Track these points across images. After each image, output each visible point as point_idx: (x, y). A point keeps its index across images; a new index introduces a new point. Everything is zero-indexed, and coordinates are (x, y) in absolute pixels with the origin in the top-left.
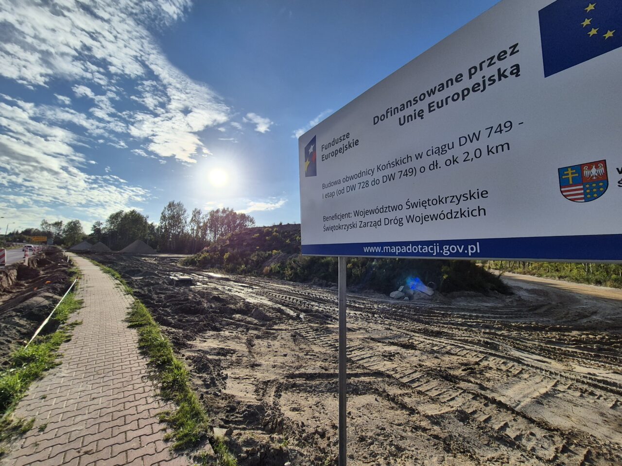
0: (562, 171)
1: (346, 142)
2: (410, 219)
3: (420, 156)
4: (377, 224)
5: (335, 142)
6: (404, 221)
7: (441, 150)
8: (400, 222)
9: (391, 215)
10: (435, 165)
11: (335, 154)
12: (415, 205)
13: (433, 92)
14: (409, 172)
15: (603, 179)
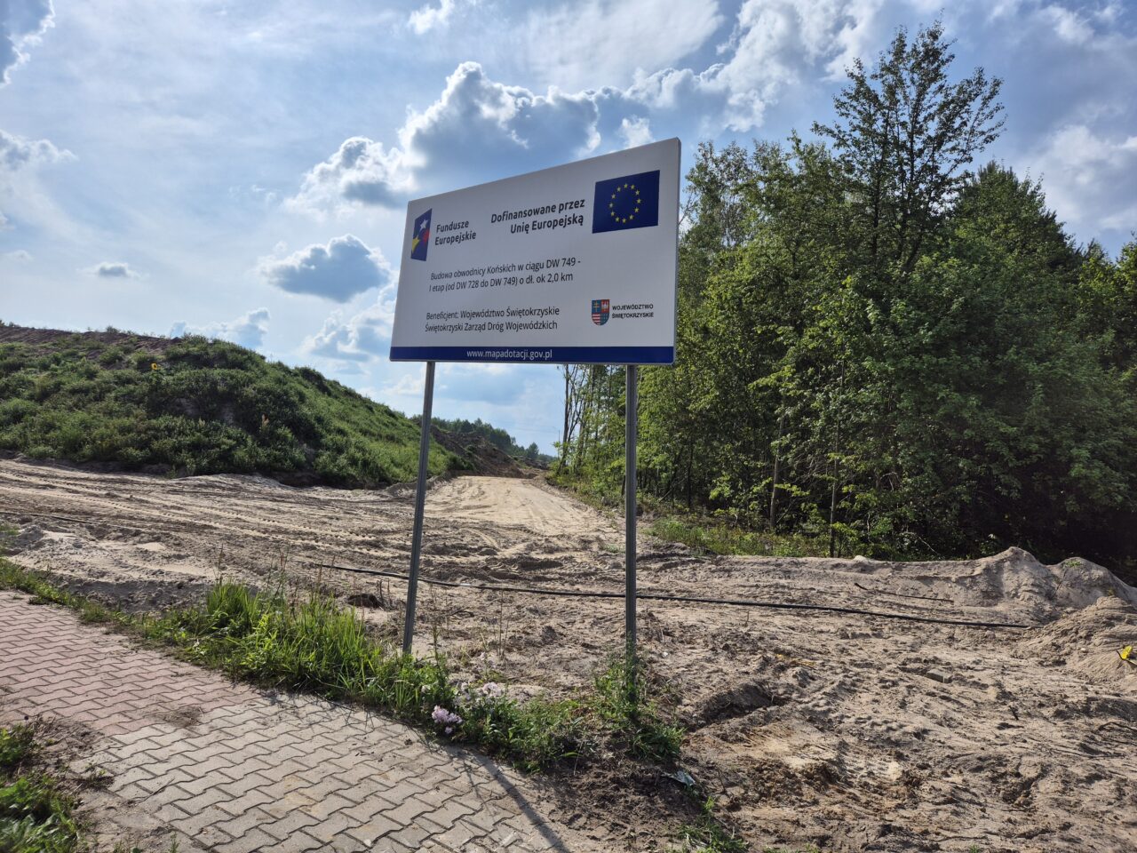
0: (594, 302)
1: (464, 231)
2: (510, 326)
3: (521, 268)
4: (481, 328)
5: (451, 227)
6: (504, 327)
7: (536, 267)
8: (500, 328)
9: (495, 320)
10: (530, 279)
11: (451, 240)
12: (513, 313)
13: (536, 212)
14: (511, 281)
15: (607, 311)
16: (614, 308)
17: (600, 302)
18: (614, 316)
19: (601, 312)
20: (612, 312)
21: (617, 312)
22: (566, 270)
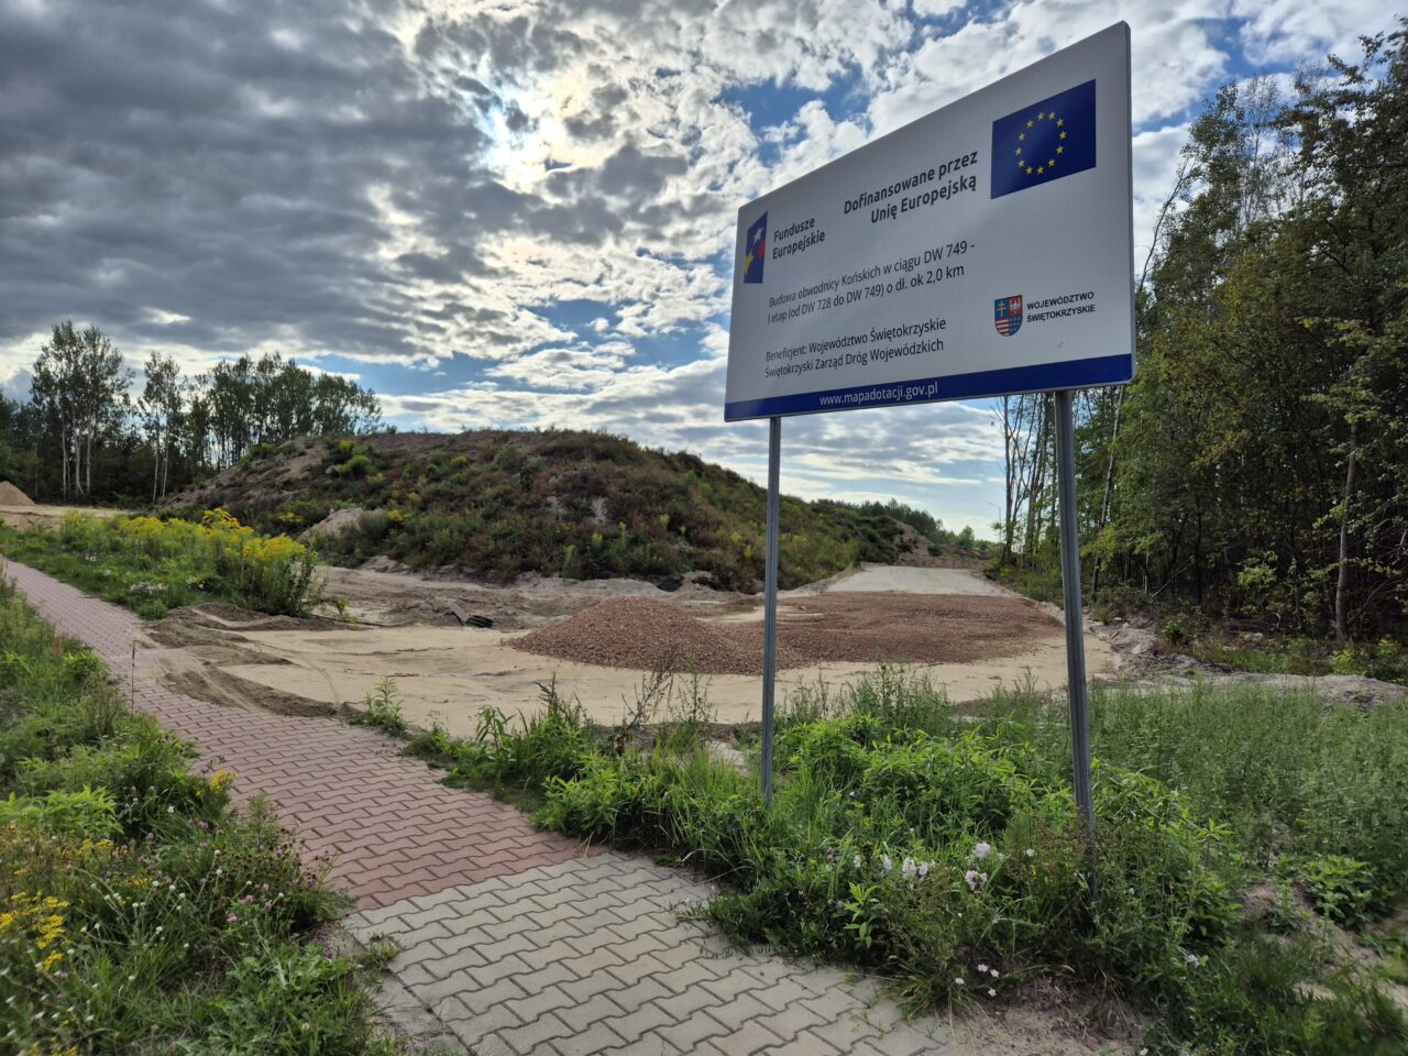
0: (997, 302)
1: (808, 233)
2: (875, 355)
3: (887, 270)
4: (836, 363)
5: (795, 230)
6: (868, 358)
7: (908, 265)
8: (863, 360)
9: (854, 350)
10: (901, 284)
11: (792, 249)
12: (880, 336)
13: (906, 185)
14: (876, 291)
15: (1019, 313)
16: (1030, 306)
17: (1007, 301)
18: (1032, 318)
19: (1009, 315)
20: (1026, 313)
21: (1034, 312)
22: (955, 261)
